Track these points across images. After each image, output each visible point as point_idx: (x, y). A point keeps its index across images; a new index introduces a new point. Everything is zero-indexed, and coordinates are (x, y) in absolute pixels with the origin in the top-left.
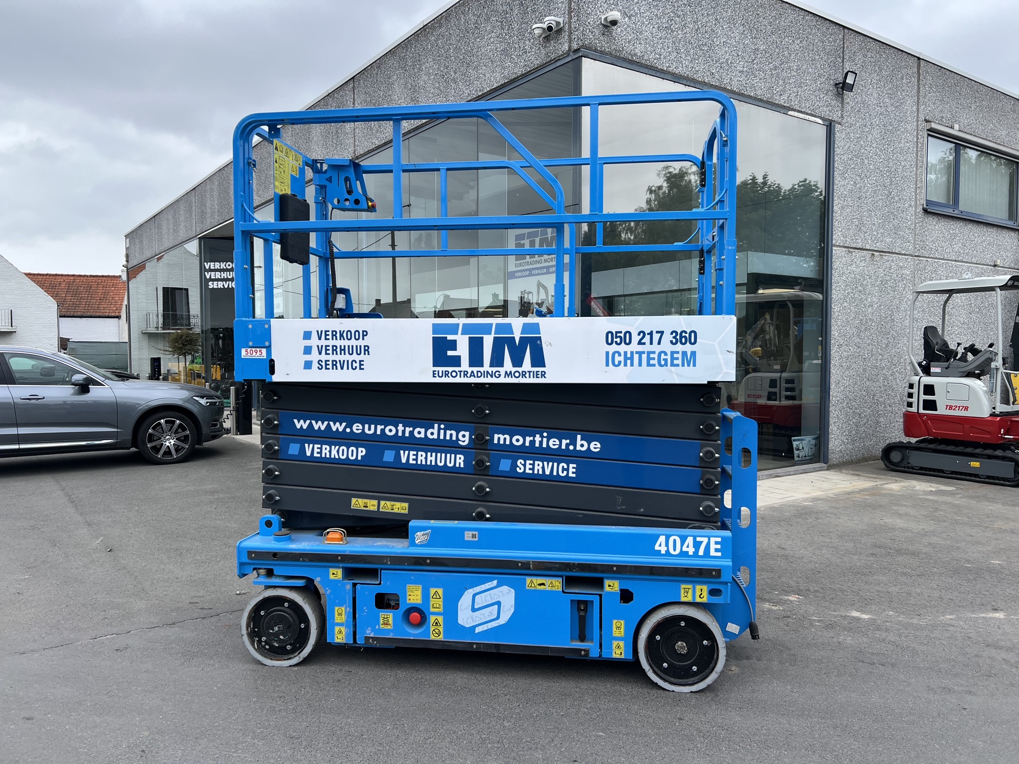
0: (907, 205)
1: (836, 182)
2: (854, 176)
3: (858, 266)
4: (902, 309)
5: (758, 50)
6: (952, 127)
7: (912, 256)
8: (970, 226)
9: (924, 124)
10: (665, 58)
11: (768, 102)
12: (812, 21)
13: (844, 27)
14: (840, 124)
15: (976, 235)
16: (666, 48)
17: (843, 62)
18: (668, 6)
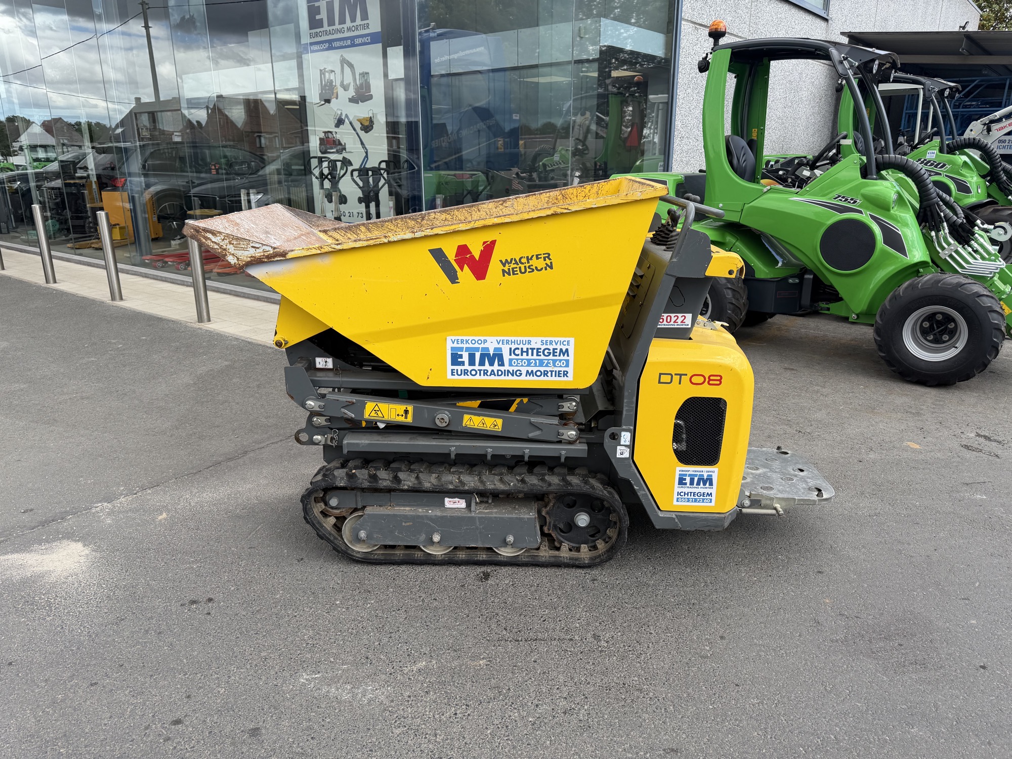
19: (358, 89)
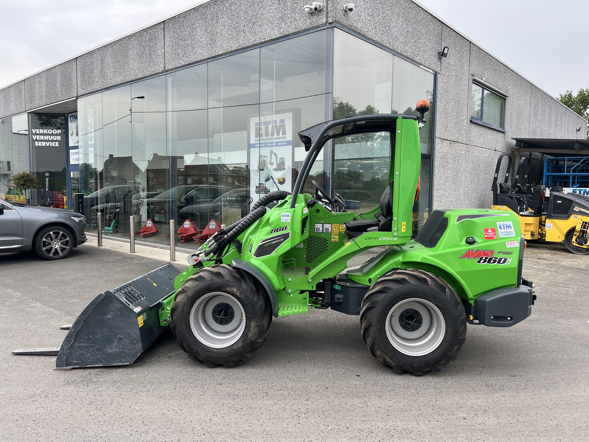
0: (464, 118)
1: (438, 104)
2: (444, 101)
3: (445, 149)
4: (461, 171)
5: (408, 31)
6: (482, 79)
7: (465, 144)
8: (487, 130)
9: (471, 77)
10: (370, 31)
11: (412, 60)
12: (430, 18)
13: (443, 23)
14: (439, 74)
15: (489, 134)
16: (371, 26)
17: (441, 41)
18: (372, 3)
19: (278, 165)
